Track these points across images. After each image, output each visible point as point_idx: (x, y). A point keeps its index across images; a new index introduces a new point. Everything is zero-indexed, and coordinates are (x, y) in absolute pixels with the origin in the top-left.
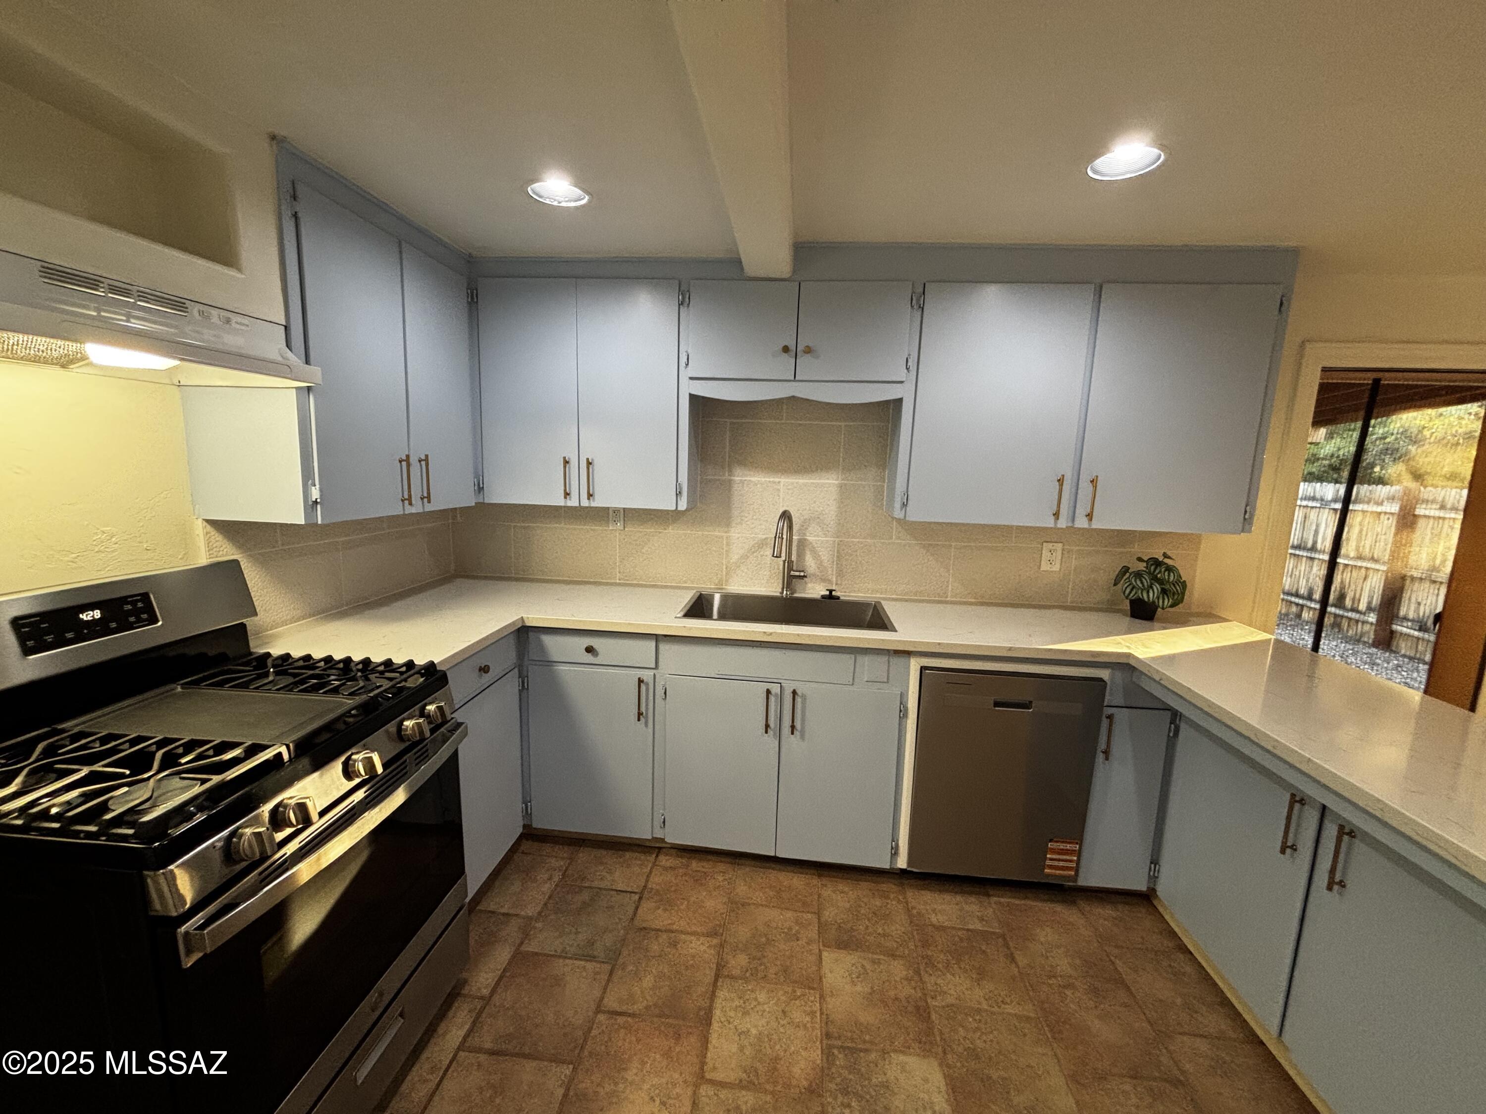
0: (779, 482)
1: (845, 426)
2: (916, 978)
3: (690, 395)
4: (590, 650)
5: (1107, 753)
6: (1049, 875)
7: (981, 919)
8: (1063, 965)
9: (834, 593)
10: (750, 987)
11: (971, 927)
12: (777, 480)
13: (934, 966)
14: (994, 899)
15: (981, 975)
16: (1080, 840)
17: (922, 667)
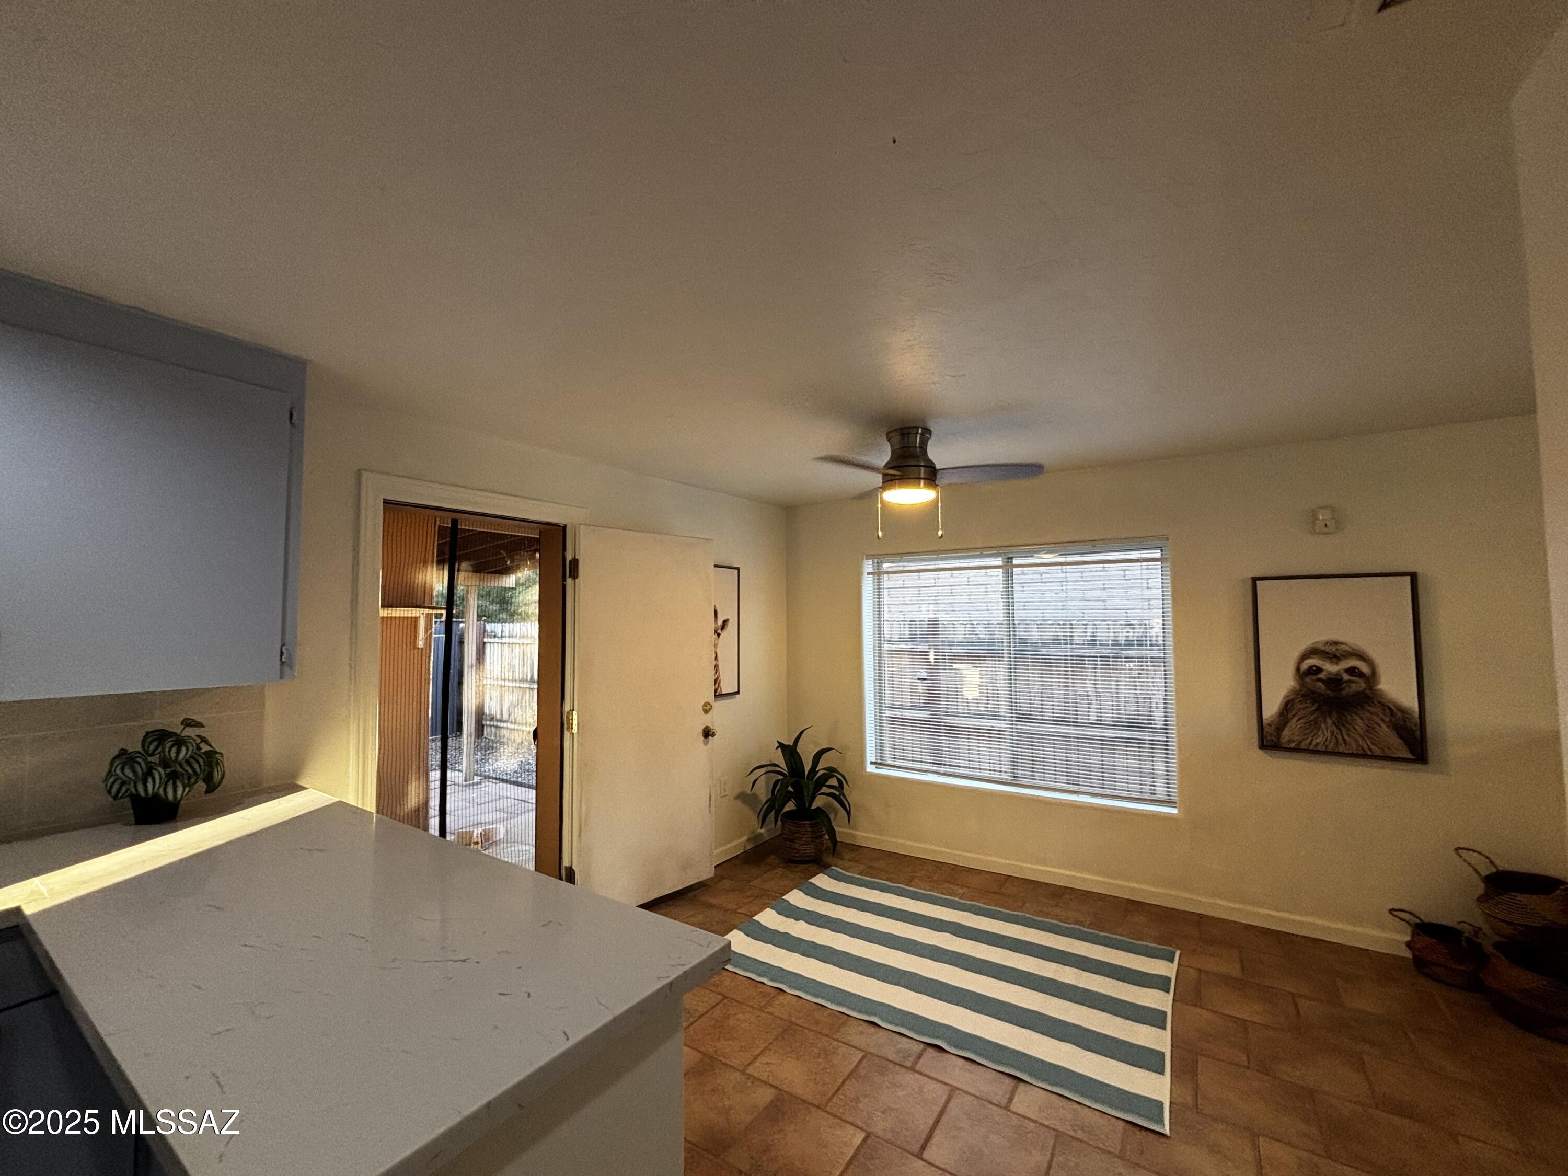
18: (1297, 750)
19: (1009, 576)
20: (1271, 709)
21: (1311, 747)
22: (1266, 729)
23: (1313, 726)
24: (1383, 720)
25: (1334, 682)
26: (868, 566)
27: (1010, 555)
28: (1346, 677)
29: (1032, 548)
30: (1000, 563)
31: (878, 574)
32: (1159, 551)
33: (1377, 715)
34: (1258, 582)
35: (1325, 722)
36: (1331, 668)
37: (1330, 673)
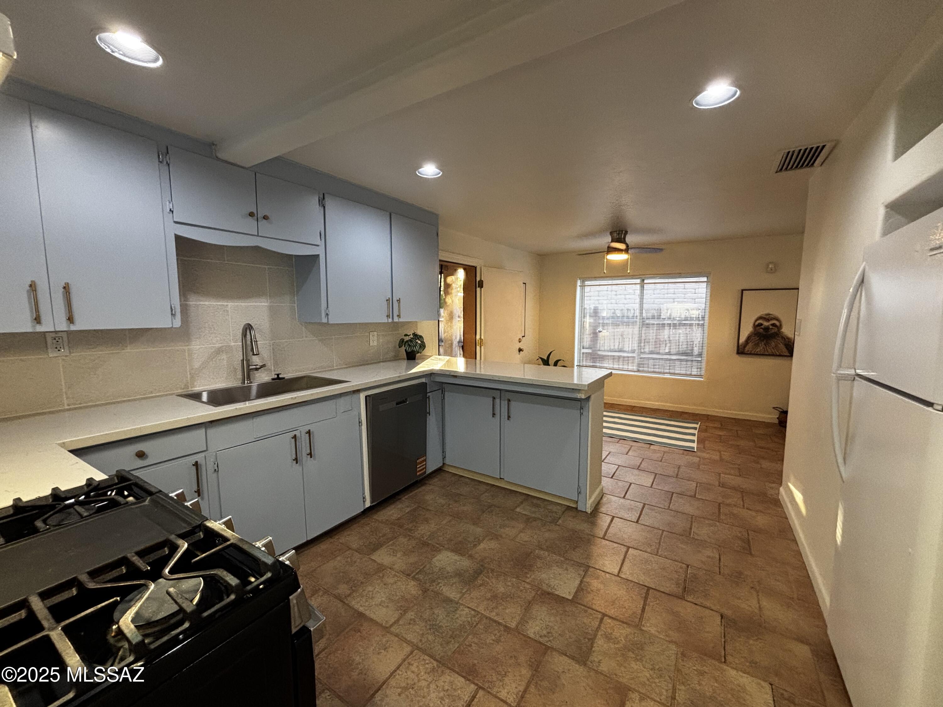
0: (227, 305)
1: (268, 268)
2: (411, 537)
3: (175, 235)
4: (141, 455)
5: (429, 413)
6: (420, 475)
7: (408, 507)
8: (442, 501)
9: (280, 376)
10: (361, 591)
11: (407, 511)
12: (226, 304)
13: (412, 530)
14: (403, 499)
15: (427, 520)
16: (426, 456)
17: (366, 397)
18: (750, 354)
19: (642, 287)
20: (742, 339)
21: (755, 353)
22: (740, 347)
23: (757, 345)
24: (781, 342)
25: (767, 329)
26: (579, 283)
27: (644, 278)
28: (771, 327)
29: (654, 276)
30: (639, 282)
31: (583, 286)
32: (706, 278)
33: (779, 340)
34: (744, 291)
35: (761, 343)
36: (766, 324)
37: (765, 326)
